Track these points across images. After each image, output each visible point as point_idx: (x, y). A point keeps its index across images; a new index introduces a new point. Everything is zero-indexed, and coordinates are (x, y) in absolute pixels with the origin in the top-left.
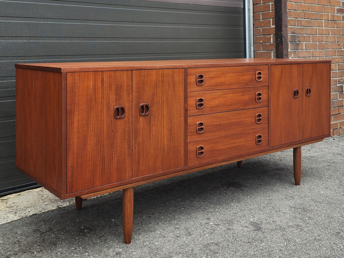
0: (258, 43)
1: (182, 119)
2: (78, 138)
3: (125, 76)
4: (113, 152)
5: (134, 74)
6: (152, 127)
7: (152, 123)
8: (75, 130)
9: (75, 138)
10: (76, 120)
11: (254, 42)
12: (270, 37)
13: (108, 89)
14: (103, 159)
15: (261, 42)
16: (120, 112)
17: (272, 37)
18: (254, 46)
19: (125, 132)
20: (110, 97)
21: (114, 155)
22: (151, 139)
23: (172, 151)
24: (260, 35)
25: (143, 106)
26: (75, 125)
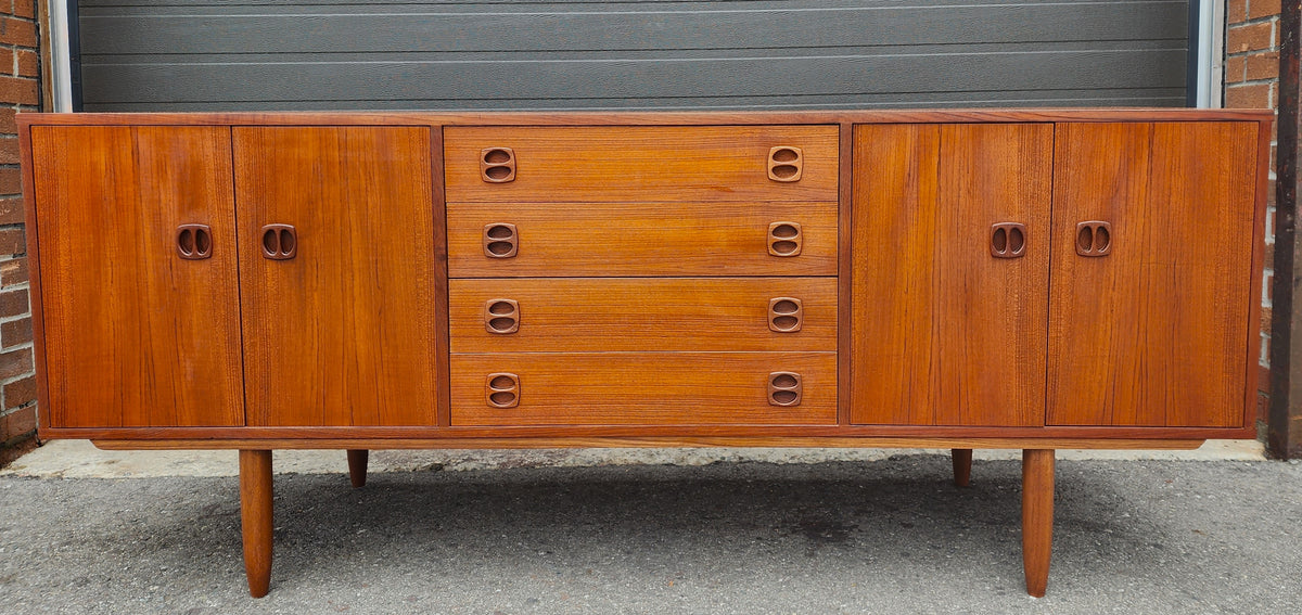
0: (1236, 54)
1: (426, 283)
2: (72, 295)
3: (209, 143)
4: (180, 347)
5: (237, 140)
6: (308, 294)
7: (308, 284)
8: (64, 274)
9: (63, 293)
10: (63, 247)
11: (1224, 51)
12: (1269, 28)
13: (155, 175)
14: (150, 361)
15: (1245, 47)
16: (195, 241)
17: (1274, 27)
18: (1224, 67)
19: (214, 298)
20: (163, 197)
21: (181, 354)
22: (309, 328)
23: (386, 373)
24: (1243, 23)
25: (270, 232)
26: (63, 261)
